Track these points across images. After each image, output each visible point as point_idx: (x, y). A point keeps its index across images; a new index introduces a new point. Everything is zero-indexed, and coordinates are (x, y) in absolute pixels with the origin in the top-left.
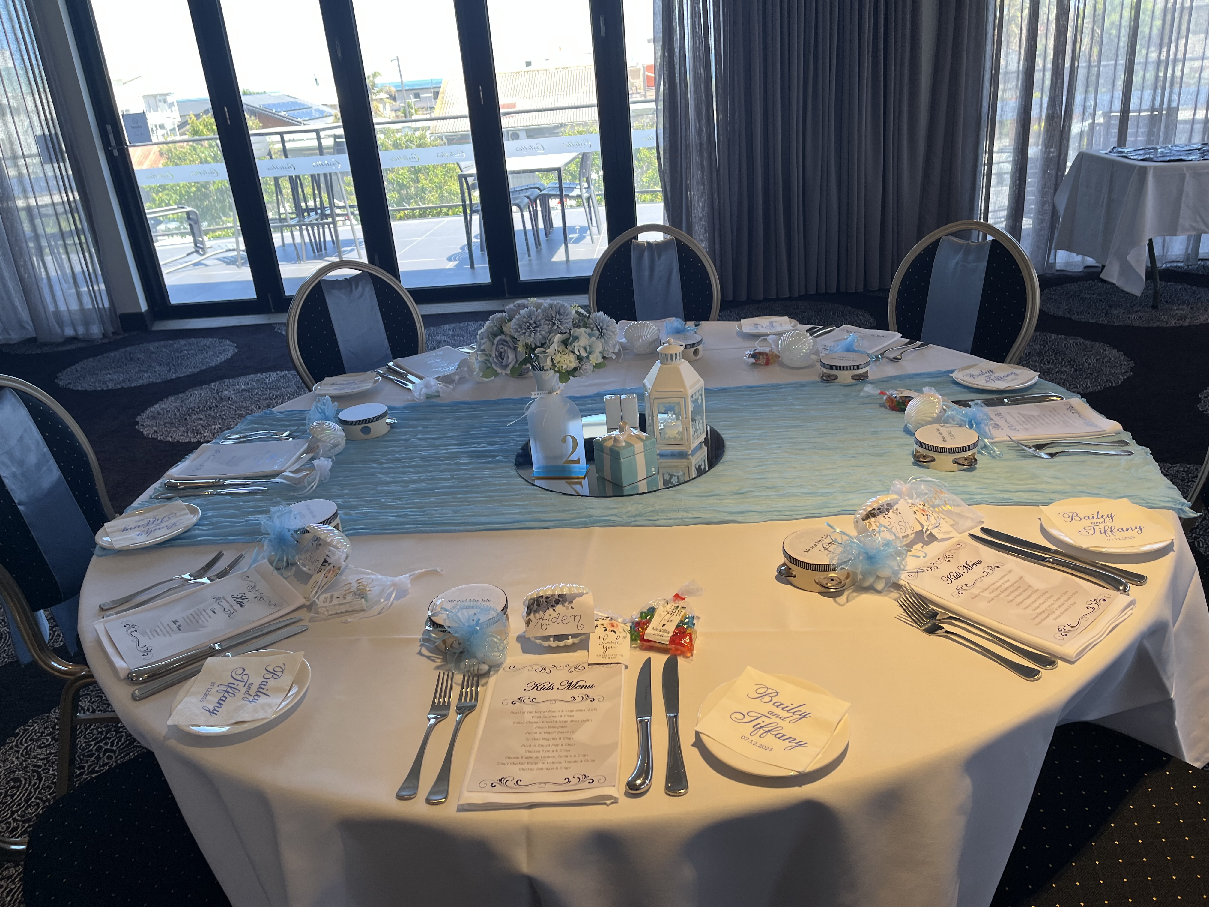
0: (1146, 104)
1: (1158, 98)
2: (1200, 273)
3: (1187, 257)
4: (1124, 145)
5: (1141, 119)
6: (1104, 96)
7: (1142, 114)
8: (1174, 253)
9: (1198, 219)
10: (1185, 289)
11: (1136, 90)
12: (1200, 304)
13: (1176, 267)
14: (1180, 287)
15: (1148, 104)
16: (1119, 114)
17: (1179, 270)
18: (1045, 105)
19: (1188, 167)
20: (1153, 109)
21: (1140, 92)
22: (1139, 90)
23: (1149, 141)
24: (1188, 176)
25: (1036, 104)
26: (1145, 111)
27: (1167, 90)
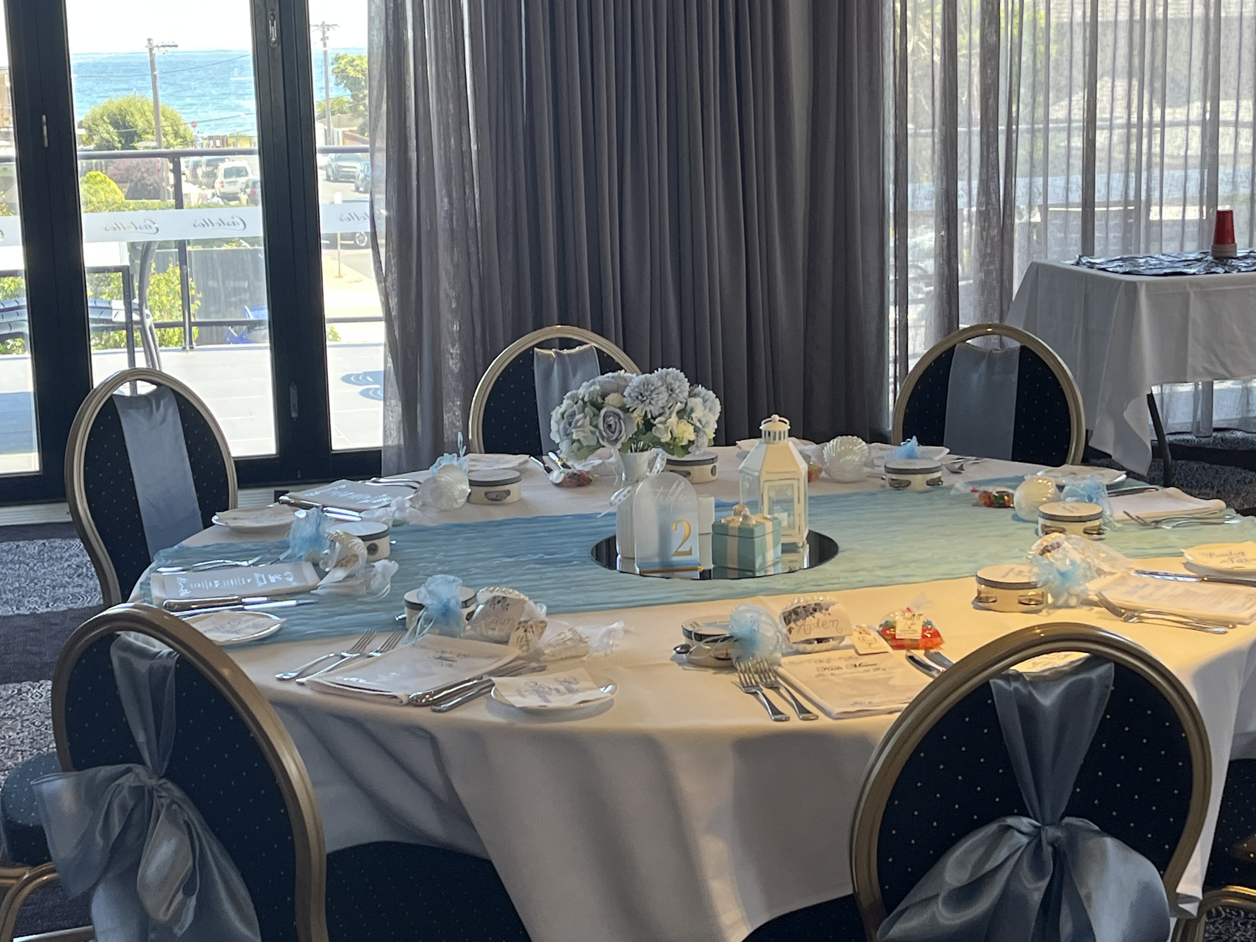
0: (1116, 195)
1: (1132, 185)
2: (1219, 447)
3: (1196, 425)
4: (1092, 254)
5: (1111, 215)
6: (1056, 183)
7: (1111, 209)
8: (1177, 421)
9: (1213, 358)
10: (1204, 468)
11: (1101, 172)
12: (1228, 487)
13: (1184, 440)
14: (1195, 467)
15: (1119, 193)
16: (1080, 209)
17: (1188, 445)
18: (975, 192)
19: (1192, 283)
20: (1126, 203)
21: (1105, 175)
22: (1103, 173)
23: (1125, 250)
24: (1192, 295)
25: (962, 189)
26: (1116, 204)
27: (1144, 175)
